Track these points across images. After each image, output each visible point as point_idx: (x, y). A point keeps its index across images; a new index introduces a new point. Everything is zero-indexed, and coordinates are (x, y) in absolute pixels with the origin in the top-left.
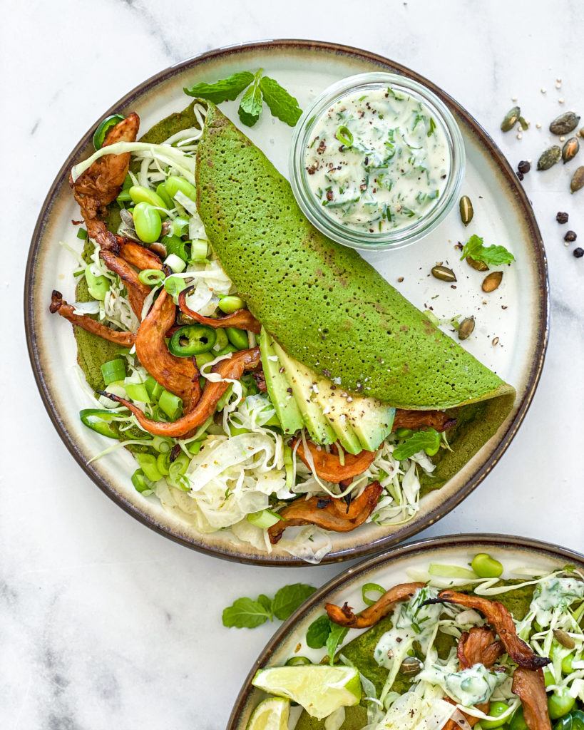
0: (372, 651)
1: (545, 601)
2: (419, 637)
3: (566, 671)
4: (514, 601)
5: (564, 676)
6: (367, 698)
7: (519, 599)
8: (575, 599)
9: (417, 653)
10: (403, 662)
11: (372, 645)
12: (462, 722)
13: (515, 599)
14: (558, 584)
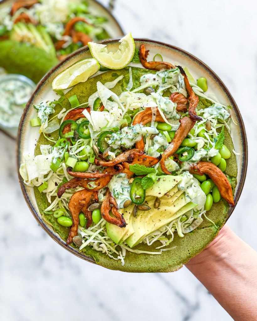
0: (142, 75)
1: (212, 111)
2: (161, 85)
3: (200, 135)
4: (201, 103)
5: (198, 136)
6: (126, 88)
7: (204, 104)
8: (222, 118)
9: (156, 88)
10: (149, 87)
11: (143, 73)
12: (154, 115)
13: (202, 103)
14: (221, 108)
